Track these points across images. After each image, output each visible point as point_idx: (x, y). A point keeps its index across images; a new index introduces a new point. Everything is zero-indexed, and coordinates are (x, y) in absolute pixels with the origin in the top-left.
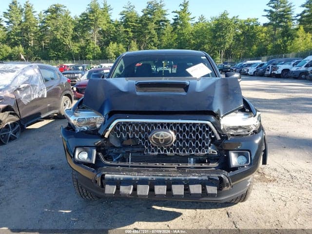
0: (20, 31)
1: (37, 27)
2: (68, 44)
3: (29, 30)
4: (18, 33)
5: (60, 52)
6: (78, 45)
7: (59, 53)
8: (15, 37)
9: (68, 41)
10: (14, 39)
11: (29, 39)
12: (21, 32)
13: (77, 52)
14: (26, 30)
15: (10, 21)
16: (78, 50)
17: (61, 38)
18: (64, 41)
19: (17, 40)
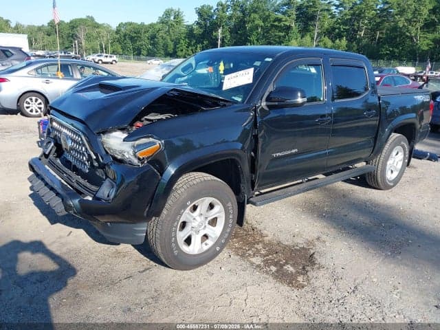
0: (350, 17)
1: (375, 10)
2: (413, 35)
3: (363, 15)
4: (347, 19)
5: (398, 48)
6: (431, 36)
7: (396, 50)
8: (341, 27)
9: (414, 31)
10: (339, 28)
11: (359, 29)
12: (351, 19)
13: (426, 48)
14: (359, 15)
15: (341, 4)
16: (428, 45)
17: (404, 25)
18: (407, 31)
19: (342, 30)
